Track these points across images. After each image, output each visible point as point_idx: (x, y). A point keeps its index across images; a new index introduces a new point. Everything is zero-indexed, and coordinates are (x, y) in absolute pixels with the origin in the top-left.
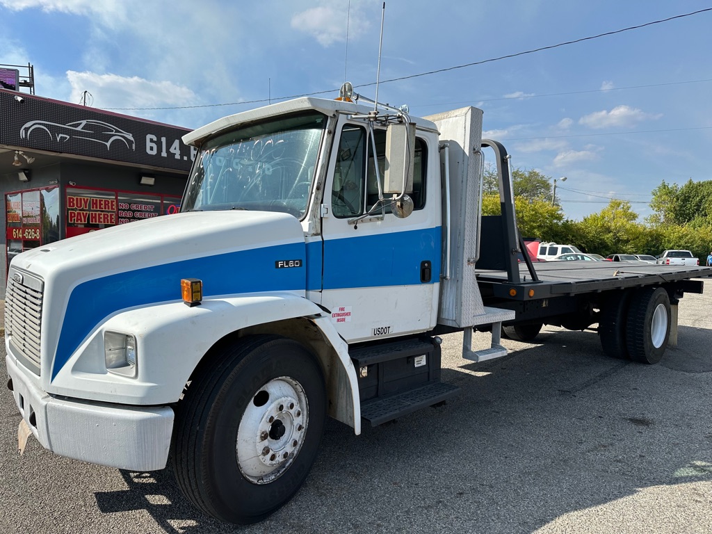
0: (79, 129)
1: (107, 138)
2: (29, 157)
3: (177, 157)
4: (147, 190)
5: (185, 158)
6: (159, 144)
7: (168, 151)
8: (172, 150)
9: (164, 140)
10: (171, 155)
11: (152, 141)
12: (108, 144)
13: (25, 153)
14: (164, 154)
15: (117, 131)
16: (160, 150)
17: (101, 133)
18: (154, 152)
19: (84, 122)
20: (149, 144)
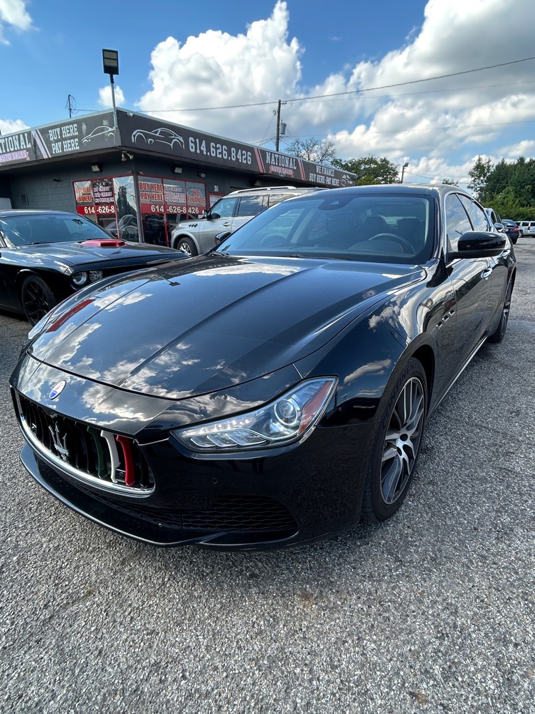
0: (157, 135)
1: (170, 141)
2: (131, 155)
3: (205, 153)
4: (176, 177)
5: (209, 154)
6: (195, 143)
7: (200, 149)
8: (202, 148)
9: (197, 140)
10: (202, 151)
11: (192, 142)
12: (172, 145)
13: (128, 152)
14: (198, 151)
15: (175, 136)
16: (196, 149)
17: (167, 137)
18: (193, 150)
19: (159, 130)
20: (191, 144)
